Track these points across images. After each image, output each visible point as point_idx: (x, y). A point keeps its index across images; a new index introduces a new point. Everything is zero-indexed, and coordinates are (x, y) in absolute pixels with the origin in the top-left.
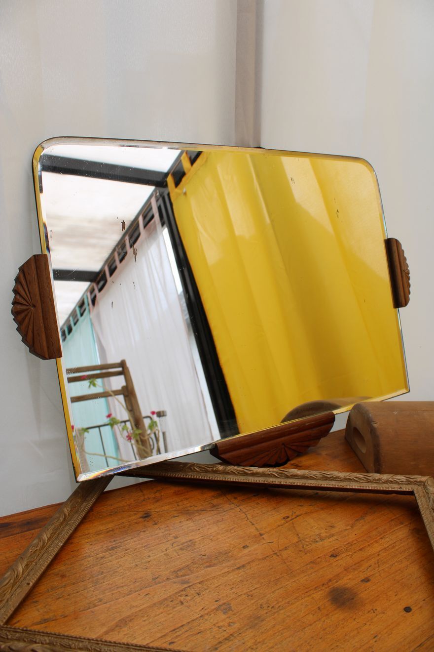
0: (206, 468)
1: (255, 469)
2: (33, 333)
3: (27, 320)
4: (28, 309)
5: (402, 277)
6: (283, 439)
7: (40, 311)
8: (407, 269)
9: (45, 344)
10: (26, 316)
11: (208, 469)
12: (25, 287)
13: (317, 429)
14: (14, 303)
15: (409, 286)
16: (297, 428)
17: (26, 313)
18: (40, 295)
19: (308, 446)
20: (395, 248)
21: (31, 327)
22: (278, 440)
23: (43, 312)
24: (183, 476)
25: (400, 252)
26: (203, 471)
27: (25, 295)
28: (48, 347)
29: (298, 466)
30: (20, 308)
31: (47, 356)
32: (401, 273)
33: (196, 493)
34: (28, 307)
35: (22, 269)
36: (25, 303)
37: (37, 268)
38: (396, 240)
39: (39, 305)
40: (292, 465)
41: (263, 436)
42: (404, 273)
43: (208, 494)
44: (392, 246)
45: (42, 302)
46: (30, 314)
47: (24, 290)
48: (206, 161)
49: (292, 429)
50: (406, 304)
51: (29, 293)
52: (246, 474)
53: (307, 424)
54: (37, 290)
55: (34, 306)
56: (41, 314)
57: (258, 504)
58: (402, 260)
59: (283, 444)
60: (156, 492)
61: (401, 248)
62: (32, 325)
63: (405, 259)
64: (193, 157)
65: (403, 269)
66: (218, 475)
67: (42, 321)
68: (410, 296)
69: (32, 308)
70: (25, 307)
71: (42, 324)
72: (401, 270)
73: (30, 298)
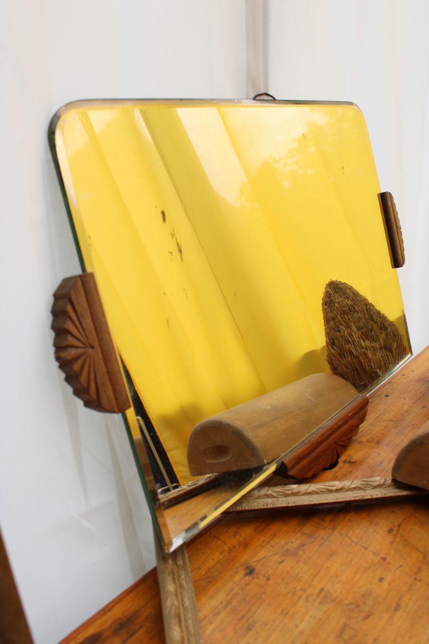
3: (86, 368)
4: (83, 354)
5: (398, 234)
6: (334, 436)
7: (99, 351)
9: (111, 394)
10: (84, 362)
13: (357, 416)
17: (83, 358)
18: (95, 330)
20: (390, 203)
21: (92, 376)
23: (102, 353)
26: (281, 495)
27: (79, 335)
28: (116, 399)
29: (352, 463)
30: (75, 354)
34: (85, 350)
35: (57, 296)
36: (80, 344)
37: (87, 293)
39: (97, 343)
40: (345, 462)
42: (398, 229)
44: (385, 200)
45: (99, 339)
46: (88, 359)
47: (76, 326)
51: (83, 330)
54: (91, 323)
55: (92, 347)
56: (101, 357)
58: (396, 214)
59: (335, 443)
62: (93, 373)
65: (398, 225)
67: (103, 364)
69: (90, 351)
70: (81, 351)
71: (105, 370)
72: (397, 227)
73: (84, 336)
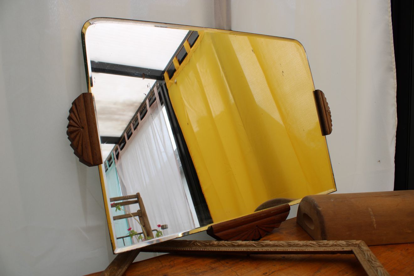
0: (205, 243)
1: (240, 242)
2: (82, 146)
3: (77, 138)
4: (78, 130)
5: (326, 115)
6: (257, 222)
7: (87, 131)
8: (329, 110)
9: (90, 154)
10: (77, 134)
11: (207, 243)
12: (77, 115)
13: (279, 215)
14: (69, 126)
15: (331, 121)
16: (265, 214)
17: (77, 132)
18: (87, 120)
19: (273, 228)
20: (320, 96)
21: (80, 142)
22: (253, 223)
23: (89, 132)
24: (189, 249)
25: (324, 99)
26: (203, 245)
27: (77, 121)
28: (93, 156)
30: (73, 129)
31: (92, 163)
32: (326, 113)
33: (199, 261)
34: (79, 129)
35: (74, 103)
36: (77, 126)
37: (85, 102)
38: (321, 91)
39: (86, 127)
41: (243, 220)
42: (327, 113)
43: (208, 261)
44: (318, 95)
45: (89, 125)
46: (80, 133)
47: (76, 117)
48: (189, 61)
49: (262, 215)
50: (330, 133)
51: (79, 118)
52: (234, 246)
53: (272, 212)
54: (85, 117)
55: (83, 128)
56: (87, 134)
57: (243, 265)
58: (325, 104)
59: (257, 226)
60: (171, 262)
61: (324, 96)
62: (81, 141)
63: (327, 103)
64: (180, 60)
65: (327, 110)
66: (214, 247)
67: (88, 138)
68: (333, 127)
69: (82, 129)
70: (76, 129)
71: (88, 141)
72: (325, 110)
73: (80, 122)
